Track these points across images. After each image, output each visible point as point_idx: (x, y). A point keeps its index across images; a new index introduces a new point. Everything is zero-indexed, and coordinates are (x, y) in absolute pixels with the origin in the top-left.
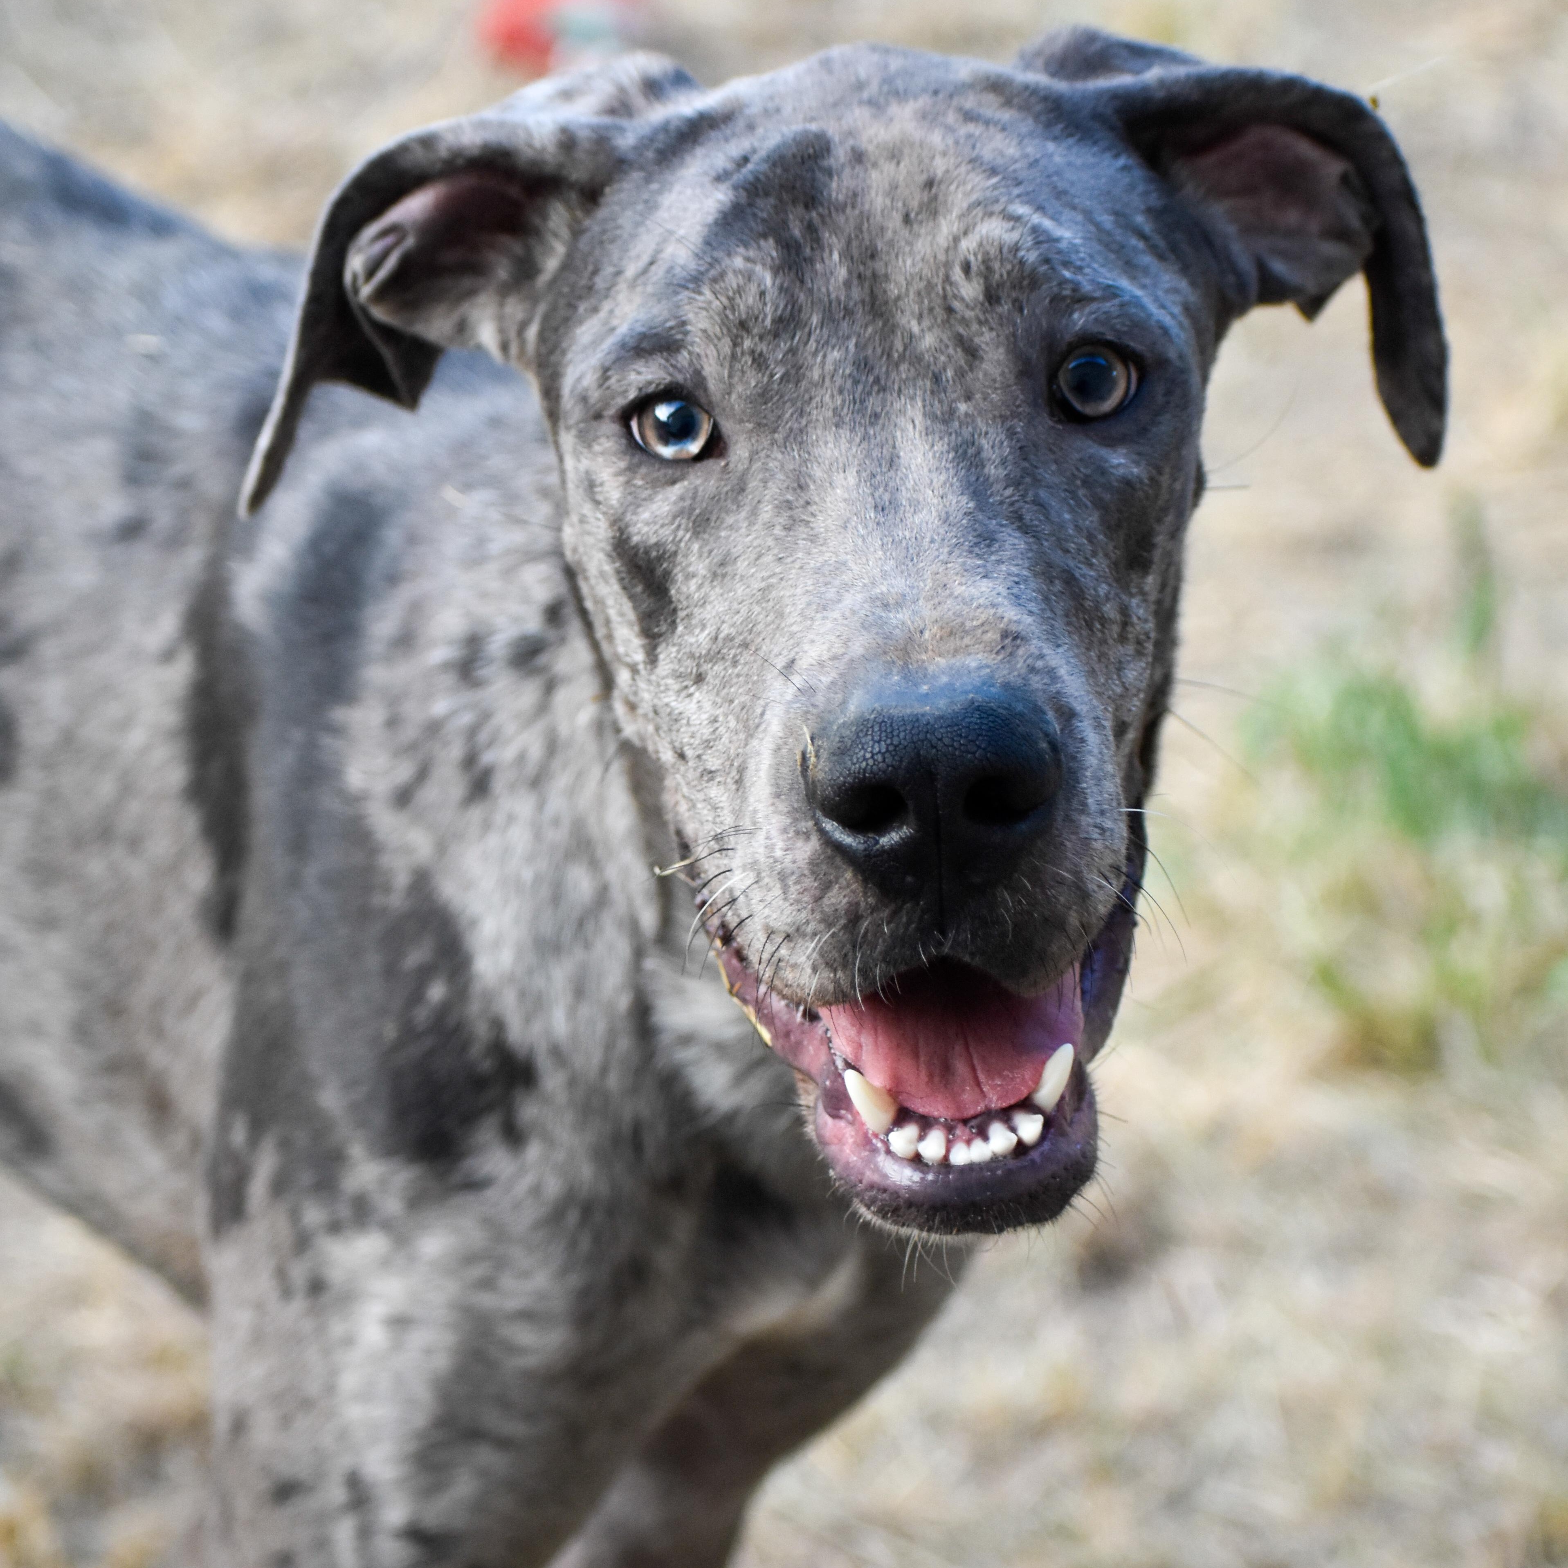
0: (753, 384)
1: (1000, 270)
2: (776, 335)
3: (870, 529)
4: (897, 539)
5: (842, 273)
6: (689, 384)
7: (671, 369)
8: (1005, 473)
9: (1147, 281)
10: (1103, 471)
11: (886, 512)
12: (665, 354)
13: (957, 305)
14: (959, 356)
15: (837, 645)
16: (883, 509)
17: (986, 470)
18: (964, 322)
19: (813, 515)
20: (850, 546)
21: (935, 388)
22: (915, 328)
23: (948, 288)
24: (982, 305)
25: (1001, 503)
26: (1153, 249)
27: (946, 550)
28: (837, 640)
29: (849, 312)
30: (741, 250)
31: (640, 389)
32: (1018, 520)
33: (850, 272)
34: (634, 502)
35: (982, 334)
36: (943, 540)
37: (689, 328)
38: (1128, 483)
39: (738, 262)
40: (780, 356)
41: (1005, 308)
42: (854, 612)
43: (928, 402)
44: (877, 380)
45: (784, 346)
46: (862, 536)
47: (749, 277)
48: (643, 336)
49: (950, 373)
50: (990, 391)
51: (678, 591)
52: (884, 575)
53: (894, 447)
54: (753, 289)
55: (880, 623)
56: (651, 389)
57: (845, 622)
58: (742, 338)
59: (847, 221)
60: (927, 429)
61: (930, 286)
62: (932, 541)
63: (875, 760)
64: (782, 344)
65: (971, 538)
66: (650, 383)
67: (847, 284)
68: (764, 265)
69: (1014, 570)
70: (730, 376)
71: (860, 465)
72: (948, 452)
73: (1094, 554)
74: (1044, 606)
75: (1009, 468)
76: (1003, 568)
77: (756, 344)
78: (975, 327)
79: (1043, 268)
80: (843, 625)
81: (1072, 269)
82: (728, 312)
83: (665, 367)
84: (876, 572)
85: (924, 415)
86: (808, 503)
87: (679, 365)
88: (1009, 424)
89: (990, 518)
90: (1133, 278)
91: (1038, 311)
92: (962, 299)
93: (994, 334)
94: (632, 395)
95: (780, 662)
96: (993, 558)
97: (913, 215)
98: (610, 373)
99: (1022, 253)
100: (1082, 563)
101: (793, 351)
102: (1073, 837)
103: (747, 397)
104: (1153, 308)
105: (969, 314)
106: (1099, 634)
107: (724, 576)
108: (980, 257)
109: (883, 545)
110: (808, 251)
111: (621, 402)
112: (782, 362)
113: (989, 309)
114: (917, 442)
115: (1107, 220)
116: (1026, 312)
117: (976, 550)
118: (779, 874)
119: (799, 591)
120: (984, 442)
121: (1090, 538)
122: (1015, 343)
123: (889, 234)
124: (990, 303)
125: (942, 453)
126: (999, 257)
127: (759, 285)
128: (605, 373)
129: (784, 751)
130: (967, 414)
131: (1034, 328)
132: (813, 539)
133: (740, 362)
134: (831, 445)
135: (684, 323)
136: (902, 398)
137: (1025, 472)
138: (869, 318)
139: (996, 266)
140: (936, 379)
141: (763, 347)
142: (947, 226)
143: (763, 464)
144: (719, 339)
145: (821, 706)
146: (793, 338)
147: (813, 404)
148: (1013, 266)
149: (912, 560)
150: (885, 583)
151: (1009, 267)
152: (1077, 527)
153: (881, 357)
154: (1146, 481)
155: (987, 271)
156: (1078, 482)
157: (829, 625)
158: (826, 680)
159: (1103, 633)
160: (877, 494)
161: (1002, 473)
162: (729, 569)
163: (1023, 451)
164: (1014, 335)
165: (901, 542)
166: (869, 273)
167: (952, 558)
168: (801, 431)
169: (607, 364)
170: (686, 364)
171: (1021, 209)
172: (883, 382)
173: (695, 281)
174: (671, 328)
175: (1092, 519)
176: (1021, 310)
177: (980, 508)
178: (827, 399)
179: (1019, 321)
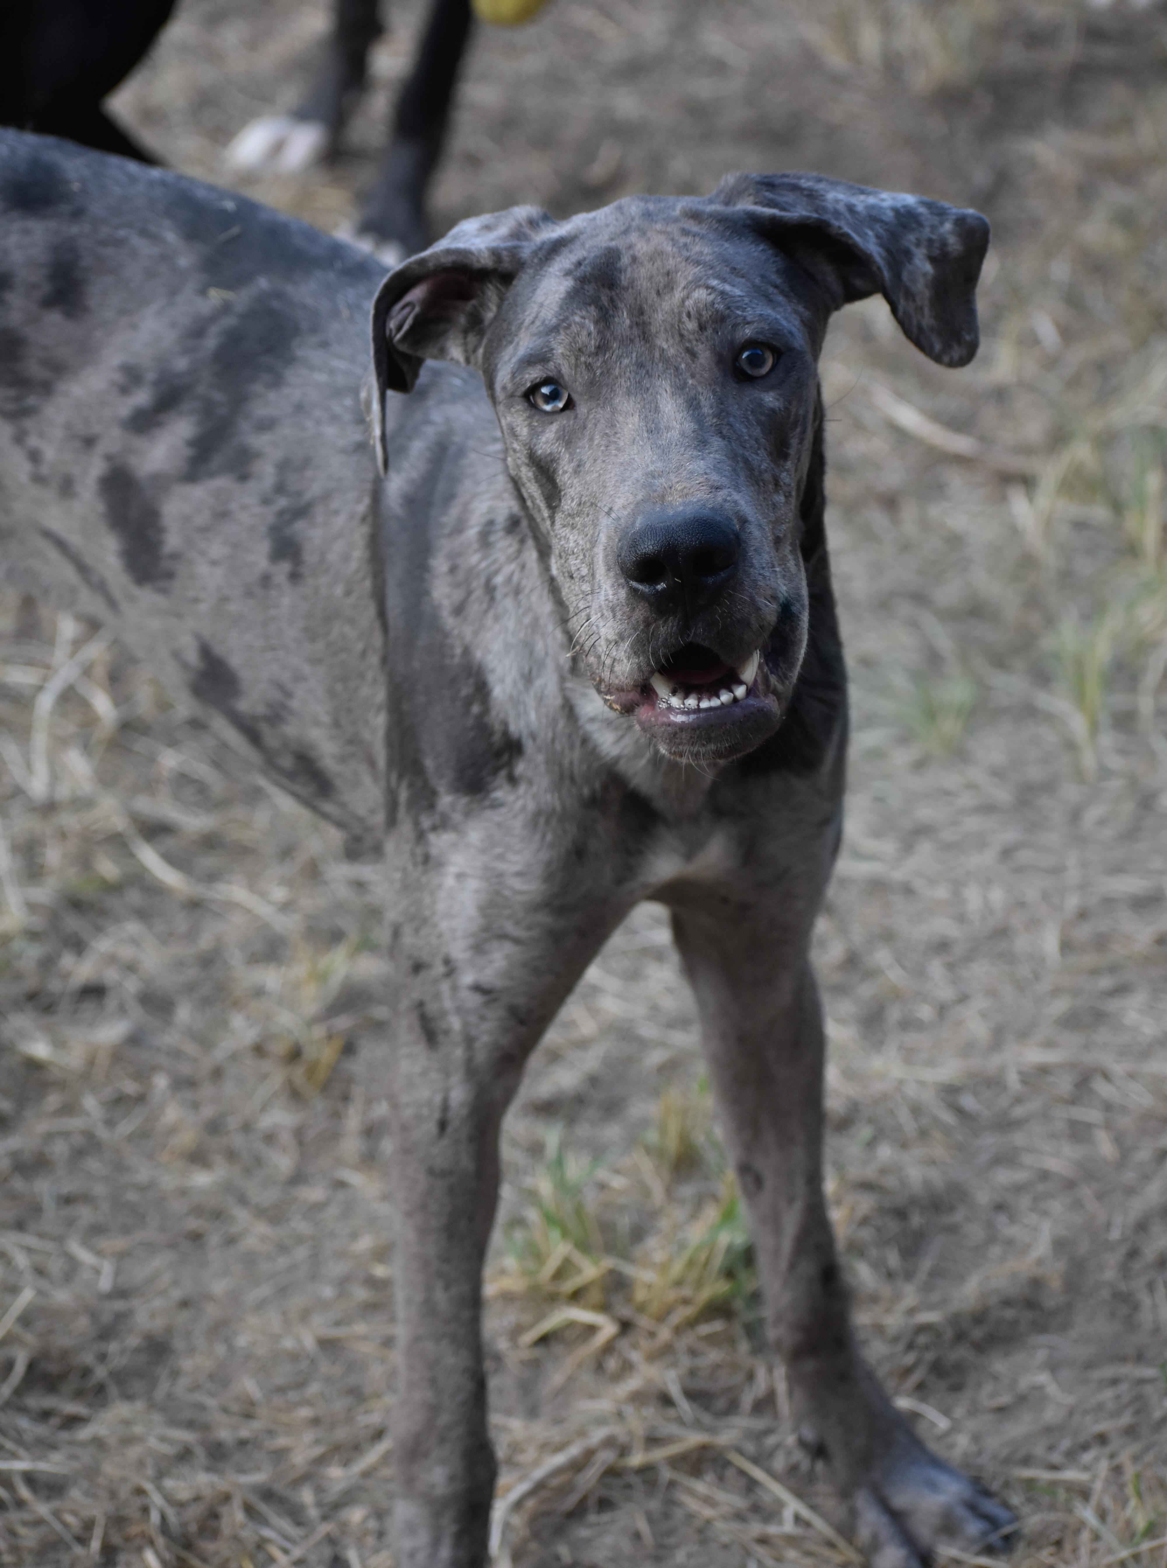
0: (586, 378)
1: (706, 315)
2: (597, 354)
3: (645, 441)
4: (658, 445)
5: (628, 322)
6: (555, 377)
7: (545, 370)
8: (712, 411)
9: (781, 309)
10: (760, 405)
11: (653, 432)
12: (542, 364)
13: (685, 333)
14: (688, 357)
15: (631, 498)
16: (651, 432)
17: (703, 411)
18: (690, 341)
19: (619, 438)
20: (636, 451)
21: (676, 373)
22: (665, 346)
23: (680, 325)
24: (698, 332)
25: (711, 425)
26: (782, 292)
27: (683, 449)
28: (631, 495)
29: (632, 341)
30: (578, 312)
31: (532, 382)
32: (720, 433)
33: (632, 322)
34: (535, 433)
35: (698, 345)
36: (682, 444)
37: (554, 351)
38: (773, 411)
39: (577, 319)
40: (599, 364)
41: (710, 331)
42: (638, 481)
43: (673, 380)
44: (647, 372)
45: (601, 360)
46: (641, 446)
47: (582, 326)
48: (531, 355)
49: (683, 366)
50: (703, 373)
51: (561, 480)
52: (652, 462)
53: (657, 403)
54: (584, 333)
55: (651, 485)
56: (538, 380)
57: (634, 486)
58: (580, 356)
59: (629, 296)
60: (673, 393)
61: (672, 326)
62: (676, 445)
63: (649, 548)
64: (600, 359)
65: (695, 443)
66: (536, 378)
67: (631, 327)
68: (590, 320)
69: (717, 456)
70: (575, 374)
71: (639, 412)
72: (683, 403)
73: (759, 449)
74: (733, 473)
75: (714, 409)
76: (712, 455)
77: (586, 360)
78: (694, 343)
79: (728, 311)
80: (632, 487)
81: (741, 310)
82: (573, 344)
83: (542, 370)
84: (649, 461)
85: (671, 386)
86: (616, 433)
87: (549, 368)
88: (713, 387)
89: (705, 433)
90: (774, 308)
91: (726, 332)
92: (688, 330)
93: (704, 345)
94: (528, 385)
95: (606, 509)
96: (707, 451)
97: (661, 291)
98: (516, 375)
99: (716, 306)
100: (753, 453)
101: (605, 362)
102: (748, 580)
103: (584, 384)
104: (784, 323)
105: (691, 337)
106: (762, 488)
107: (580, 472)
108: (695, 310)
109: (652, 448)
110: (611, 312)
111: (523, 389)
112: (601, 367)
113: (701, 333)
114: (669, 399)
115: (757, 281)
116: (720, 333)
117: (698, 448)
118: (611, 608)
119: (612, 475)
120: (701, 397)
121: (756, 440)
122: (715, 349)
123: (650, 302)
124: (702, 331)
125: (680, 404)
126: (705, 309)
127: (588, 330)
128: (513, 375)
129: (608, 549)
130: (692, 384)
131: (724, 340)
132: (618, 449)
133: (580, 367)
134: (626, 404)
135: (552, 349)
136: (660, 379)
137: (722, 410)
138: (642, 343)
139: (704, 313)
140: (677, 369)
141: (590, 360)
142: (678, 294)
143: (594, 415)
144: (569, 357)
145: (623, 525)
146: (605, 356)
147: (617, 385)
148: (712, 312)
149: (666, 454)
150: (653, 466)
151: (710, 313)
152: (750, 436)
153: (649, 361)
154: (783, 409)
155: (700, 316)
156: (749, 413)
157: (627, 488)
158: (626, 513)
159: (764, 487)
160: (648, 425)
161: (711, 412)
162: (581, 468)
163: (721, 401)
164: (714, 345)
165: (660, 446)
166: (641, 322)
167: (686, 452)
168: (611, 398)
169: (514, 370)
170: (553, 367)
171: (714, 282)
172: (650, 372)
173: (555, 329)
174: (546, 352)
175: (757, 431)
176: (717, 333)
177: (701, 429)
178: (623, 383)
179: (716, 338)
